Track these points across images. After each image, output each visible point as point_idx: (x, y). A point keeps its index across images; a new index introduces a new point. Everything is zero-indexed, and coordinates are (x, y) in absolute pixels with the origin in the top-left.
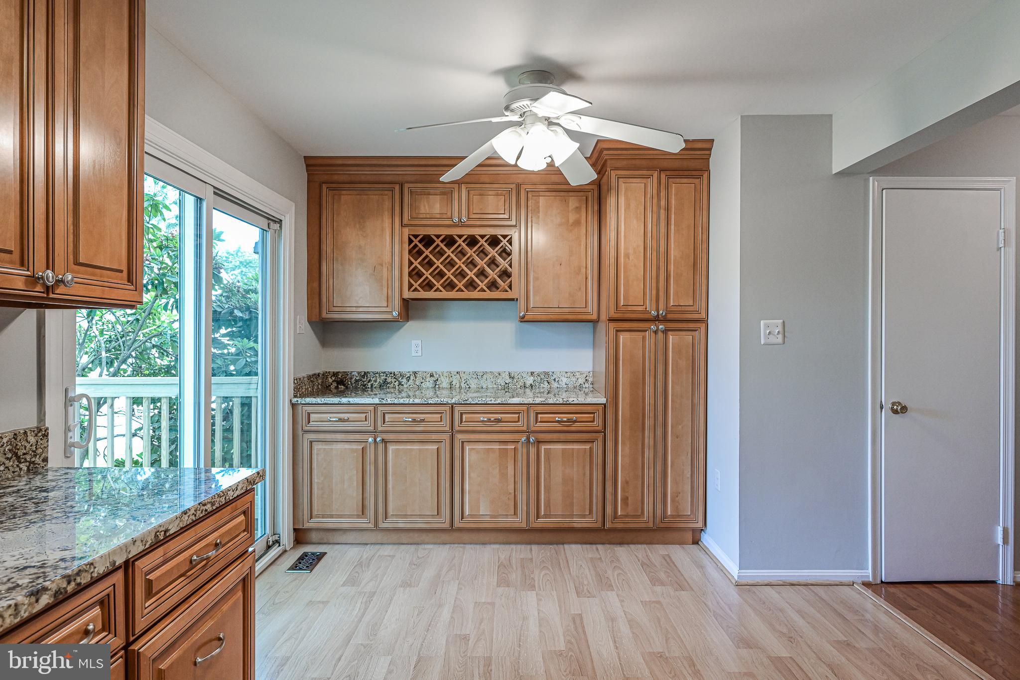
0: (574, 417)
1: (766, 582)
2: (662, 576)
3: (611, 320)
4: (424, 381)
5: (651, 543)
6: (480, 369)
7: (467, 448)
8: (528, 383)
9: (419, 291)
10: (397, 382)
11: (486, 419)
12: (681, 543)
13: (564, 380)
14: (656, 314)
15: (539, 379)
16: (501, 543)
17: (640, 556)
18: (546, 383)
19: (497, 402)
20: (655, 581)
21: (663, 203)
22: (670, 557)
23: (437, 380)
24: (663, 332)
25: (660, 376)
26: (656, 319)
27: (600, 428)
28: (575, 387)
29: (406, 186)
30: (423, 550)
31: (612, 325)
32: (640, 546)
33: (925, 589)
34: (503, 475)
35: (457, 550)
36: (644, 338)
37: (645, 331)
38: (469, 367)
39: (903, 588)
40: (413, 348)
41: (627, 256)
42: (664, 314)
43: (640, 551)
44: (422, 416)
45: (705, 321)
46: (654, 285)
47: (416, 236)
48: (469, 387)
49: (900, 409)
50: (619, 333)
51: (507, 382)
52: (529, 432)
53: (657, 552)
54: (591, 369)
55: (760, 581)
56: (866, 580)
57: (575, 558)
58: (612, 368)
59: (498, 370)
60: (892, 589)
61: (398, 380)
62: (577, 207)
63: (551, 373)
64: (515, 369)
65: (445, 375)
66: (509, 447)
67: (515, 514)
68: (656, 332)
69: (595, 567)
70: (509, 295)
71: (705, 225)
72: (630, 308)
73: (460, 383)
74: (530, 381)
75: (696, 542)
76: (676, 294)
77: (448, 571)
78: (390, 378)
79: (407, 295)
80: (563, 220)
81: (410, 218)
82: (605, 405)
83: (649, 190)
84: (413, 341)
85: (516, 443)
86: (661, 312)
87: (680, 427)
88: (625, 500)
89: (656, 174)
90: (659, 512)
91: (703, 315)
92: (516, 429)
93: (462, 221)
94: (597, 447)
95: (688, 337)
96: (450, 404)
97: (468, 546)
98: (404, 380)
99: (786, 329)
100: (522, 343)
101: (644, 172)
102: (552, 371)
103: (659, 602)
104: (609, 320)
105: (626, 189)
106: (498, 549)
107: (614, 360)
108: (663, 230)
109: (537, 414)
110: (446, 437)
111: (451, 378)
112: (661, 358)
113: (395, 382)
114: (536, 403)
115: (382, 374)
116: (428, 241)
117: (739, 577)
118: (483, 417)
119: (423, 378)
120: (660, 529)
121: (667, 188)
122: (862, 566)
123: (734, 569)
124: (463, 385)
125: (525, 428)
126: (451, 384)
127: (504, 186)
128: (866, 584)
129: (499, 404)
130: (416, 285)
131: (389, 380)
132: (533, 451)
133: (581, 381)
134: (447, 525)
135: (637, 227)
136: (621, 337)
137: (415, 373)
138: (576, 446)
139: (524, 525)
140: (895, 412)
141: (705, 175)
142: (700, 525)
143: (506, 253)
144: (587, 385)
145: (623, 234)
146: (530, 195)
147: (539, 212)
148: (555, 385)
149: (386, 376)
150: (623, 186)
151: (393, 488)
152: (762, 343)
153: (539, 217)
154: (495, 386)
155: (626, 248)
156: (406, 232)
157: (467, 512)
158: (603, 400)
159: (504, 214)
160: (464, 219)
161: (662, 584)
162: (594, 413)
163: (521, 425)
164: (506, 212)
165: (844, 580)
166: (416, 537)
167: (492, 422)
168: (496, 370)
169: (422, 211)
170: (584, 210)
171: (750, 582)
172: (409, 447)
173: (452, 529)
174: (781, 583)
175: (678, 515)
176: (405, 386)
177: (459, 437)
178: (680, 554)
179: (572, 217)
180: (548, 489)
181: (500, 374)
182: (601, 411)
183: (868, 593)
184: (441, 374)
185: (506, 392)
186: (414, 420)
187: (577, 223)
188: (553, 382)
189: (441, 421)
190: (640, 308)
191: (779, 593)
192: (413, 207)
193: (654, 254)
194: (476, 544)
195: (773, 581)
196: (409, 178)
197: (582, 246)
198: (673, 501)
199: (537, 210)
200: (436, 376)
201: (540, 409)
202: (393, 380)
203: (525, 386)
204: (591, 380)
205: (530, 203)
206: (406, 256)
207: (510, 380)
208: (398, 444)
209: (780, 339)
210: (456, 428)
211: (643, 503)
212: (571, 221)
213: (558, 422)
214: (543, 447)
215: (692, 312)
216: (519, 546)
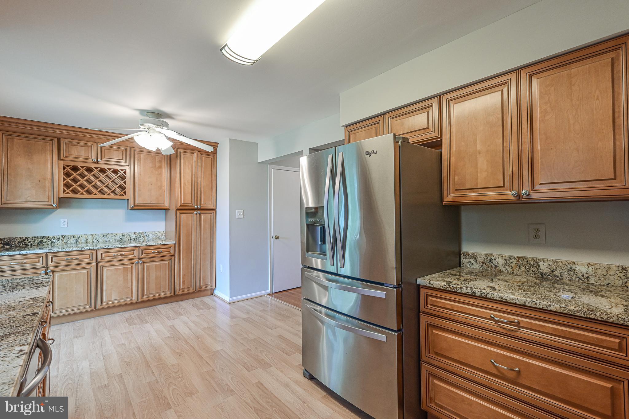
0: (161, 250)
1: (239, 300)
2: (202, 307)
3: (178, 209)
4: (69, 240)
5: (194, 298)
6: (105, 232)
7: (105, 269)
8: (132, 238)
9: (70, 194)
10: (50, 241)
11: (115, 255)
12: (206, 296)
13: (151, 235)
14: (197, 207)
15: (138, 236)
16: (122, 312)
17: (191, 303)
18: (142, 237)
19: (122, 247)
20: (199, 309)
21: (199, 164)
22: (203, 301)
23: (78, 239)
24: (199, 214)
25: (198, 231)
26: (197, 209)
27: (173, 254)
28: (157, 238)
29: (62, 140)
30: (78, 324)
31: (178, 211)
32: (190, 300)
33: (284, 293)
34: (125, 280)
35: (100, 320)
36: (192, 217)
37: (192, 214)
38: (97, 231)
39: (279, 294)
40: (62, 223)
41: (185, 184)
42: (200, 207)
43: (191, 301)
44: (77, 257)
45: (215, 210)
46: (196, 195)
47: (68, 166)
48: (98, 242)
49: (277, 238)
50: (181, 215)
51: (121, 238)
52: (138, 259)
53: (198, 301)
54: (164, 230)
55: (237, 300)
56: (268, 293)
57: (163, 309)
58: (178, 229)
59: (116, 232)
60: (276, 294)
61: (51, 241)
62: (160, 161)
63: (144, 233)
64: (125, 232)
65: (83, 236)
66: (128, 266)
67: (132, 296)
68: (196, 214)
69: (173, 310)
70: (124, 197)
71: (215, 174)
72: (186, 205)
73: (93, 240)
74: (133, 236)
75: (212, 294)
76: (204, 200)
77: (99, 327)
78: (45, 239)
79: (62, 195)
80: (153, 166)
81: (64, 156)
82: (175, 244)
83: (194, 158)
84: (61, 219)
85: (132, 264)
86: (198, 206)
87: (206, 250)
88: (184, 282)
89: (196, 153)
90: (198, 285)
91: (215, 208)
92: (132, 258)
93: (98, 161)
94: (172, 262)
95: (209, 216)
96: (95, 249)
97: (105, 317)
98: (55, 240)
99: (244, 213)
100: (128, 219)
101: (192, 151)
102: (145, 231)
103: (203, 314)
104: (177, 209)
105: (184, 157)
106: (122, 314)
107: (179, 226)
108: (199, 175)
109: (143, 250)
110: (93, 266)
111: (87, 238)
112: (198, 224)
113: (49, 241)
114: (143, 245)
115: (39, 238)
116: (75, 169)
117: (230, 300)
118: (114, 254)
119: (68, 239)
120: (198, 291)
121: (201, 159)
122: (267, 289)
123: (227, 299)
124: (94, 241)
125: (137, 257)
126: (87, 240)
127: (122, 147)
128: (269, 295)
129: (123, 247)
130: (68, 191)
131: (44, 241)
132: (141, 267)
133: (160, 235)
134: (93, 308)
135: (189, 171)
136: (182, 216)
137: (63, 236)
138: (161, 263)
139: (136, 301)
140: (276, 239)
141: (215, 155)
142: (214, 287)
143: (123, 178)
144: (162, 237)
145: (183, 175)
146: (136, 152)
147: (141, 161)
148: (147, 238)
149: (42, 239)
150: (183, 156)
151: (58, 295)
152: (237, 218)
153: (141, 163)
154: (114, 240)
155: (184, 181)
156: (62, 163)
157: (105, 300)
158: (174, 242)
159: (122, 160)
160: (99, 160)
161: (202, 309)
162: (170, 248)
163: (135, 256)
164: (123, 159)
165: (262, 295)
166: (71, 318)
167: (119, 256)
168: (114, 232)
169: (73, 153)
170: (163, 162)
171: (234, 301)
172: (69, 273)
173: (96, 309)
174: (243, 300)
175: (205, 285)
176: (56, 243)
177: (100, 265)
178: (207, 300)
179: (157, 165)
180: (148, 283)
181: (116, 234)
182: (173, 247)
183: (269, 297)
184: (80, 236)
185: (120, 242)
186: (72, 259)
187: (160, 167)
188: (145, 237)
189: (89, 258)
190: (190, 205)
191: (243, 303)
192: (67, 151)
193: (196, 183)
194: (109, 315)
195: (241, 299)
196: (64, 136)
197: (162, 177)
198: (203, 279)
199: (140, 160)
200: (77, 237)
201: (144, 248)
202: (47, 241)
203: (130, 239)
204: (164, 235)
205: (136, 156)
206: (62, 176)
207: (123, 237)
208: (61, 272)
209: (242, 216)
210: (99, 260)
211: (191, 282)
212: (157, 166)
213: (153, 253)
214: (146, 265)
215: (210, 206)
216: (133, 311)
